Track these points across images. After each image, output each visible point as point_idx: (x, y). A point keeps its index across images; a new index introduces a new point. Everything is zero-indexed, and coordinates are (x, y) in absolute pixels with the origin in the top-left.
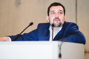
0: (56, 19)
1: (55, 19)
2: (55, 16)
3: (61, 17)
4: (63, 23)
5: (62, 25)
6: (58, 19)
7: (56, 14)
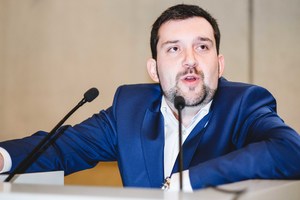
0: (189, 75)
1: (186, 73)
2: (182, 59)
3: (206, 63)
4: (213, 86)
5: (211, 94)
6: (194, 74)
7: (185, 50)
